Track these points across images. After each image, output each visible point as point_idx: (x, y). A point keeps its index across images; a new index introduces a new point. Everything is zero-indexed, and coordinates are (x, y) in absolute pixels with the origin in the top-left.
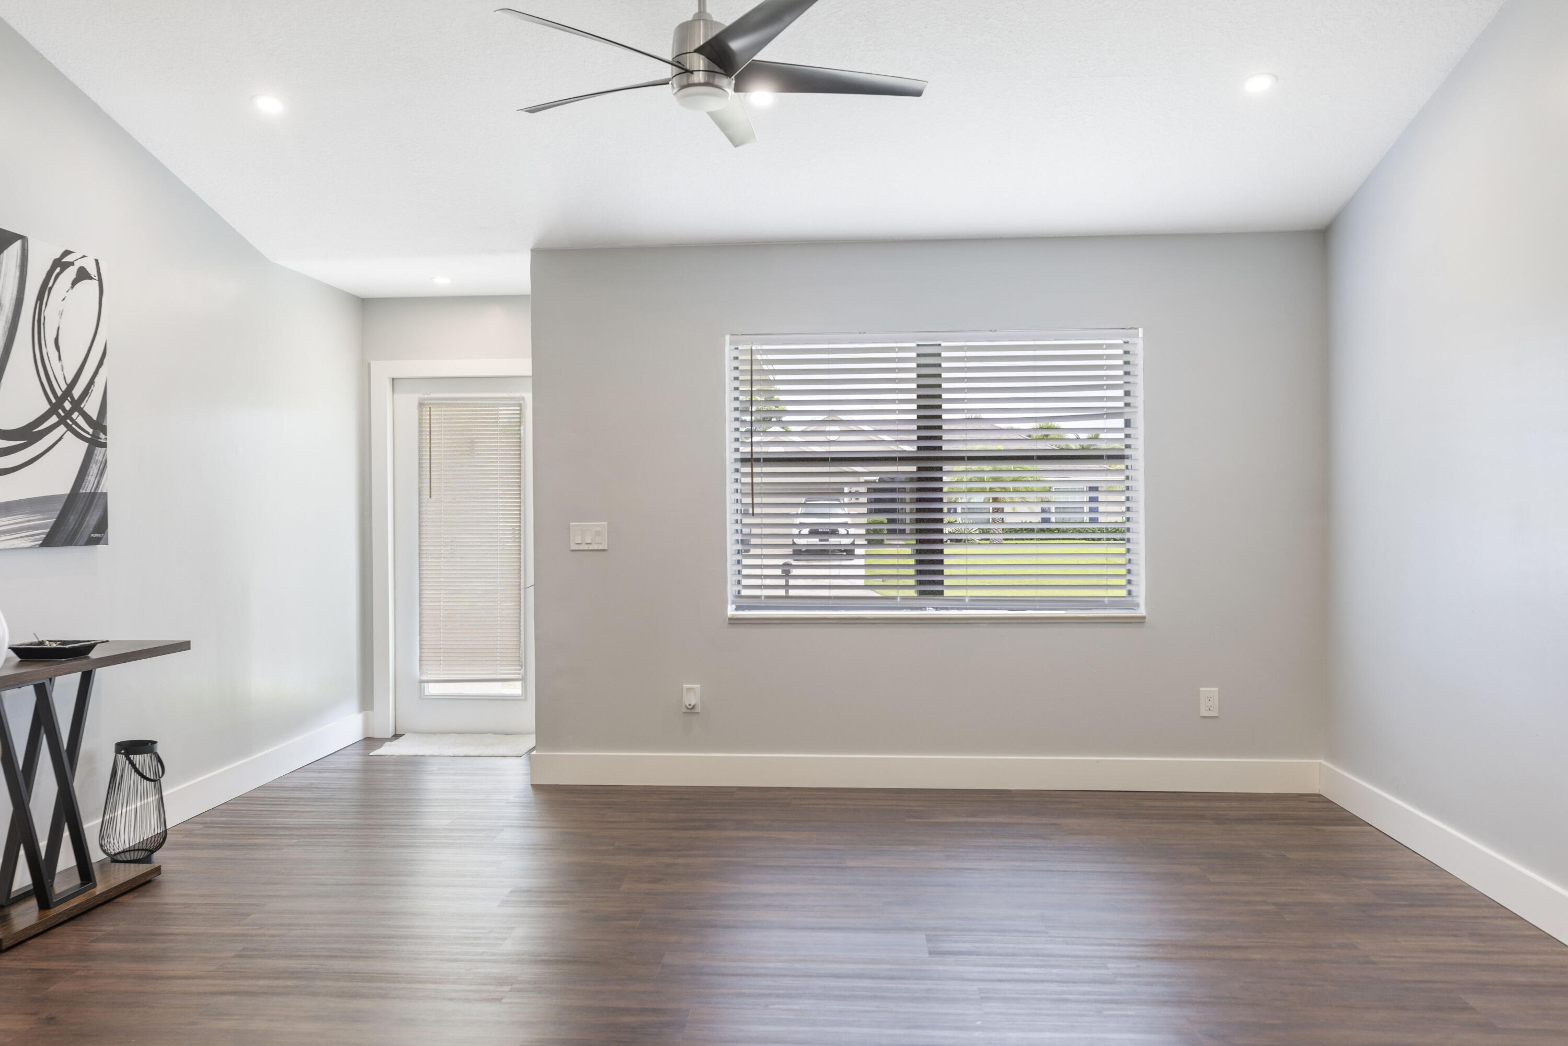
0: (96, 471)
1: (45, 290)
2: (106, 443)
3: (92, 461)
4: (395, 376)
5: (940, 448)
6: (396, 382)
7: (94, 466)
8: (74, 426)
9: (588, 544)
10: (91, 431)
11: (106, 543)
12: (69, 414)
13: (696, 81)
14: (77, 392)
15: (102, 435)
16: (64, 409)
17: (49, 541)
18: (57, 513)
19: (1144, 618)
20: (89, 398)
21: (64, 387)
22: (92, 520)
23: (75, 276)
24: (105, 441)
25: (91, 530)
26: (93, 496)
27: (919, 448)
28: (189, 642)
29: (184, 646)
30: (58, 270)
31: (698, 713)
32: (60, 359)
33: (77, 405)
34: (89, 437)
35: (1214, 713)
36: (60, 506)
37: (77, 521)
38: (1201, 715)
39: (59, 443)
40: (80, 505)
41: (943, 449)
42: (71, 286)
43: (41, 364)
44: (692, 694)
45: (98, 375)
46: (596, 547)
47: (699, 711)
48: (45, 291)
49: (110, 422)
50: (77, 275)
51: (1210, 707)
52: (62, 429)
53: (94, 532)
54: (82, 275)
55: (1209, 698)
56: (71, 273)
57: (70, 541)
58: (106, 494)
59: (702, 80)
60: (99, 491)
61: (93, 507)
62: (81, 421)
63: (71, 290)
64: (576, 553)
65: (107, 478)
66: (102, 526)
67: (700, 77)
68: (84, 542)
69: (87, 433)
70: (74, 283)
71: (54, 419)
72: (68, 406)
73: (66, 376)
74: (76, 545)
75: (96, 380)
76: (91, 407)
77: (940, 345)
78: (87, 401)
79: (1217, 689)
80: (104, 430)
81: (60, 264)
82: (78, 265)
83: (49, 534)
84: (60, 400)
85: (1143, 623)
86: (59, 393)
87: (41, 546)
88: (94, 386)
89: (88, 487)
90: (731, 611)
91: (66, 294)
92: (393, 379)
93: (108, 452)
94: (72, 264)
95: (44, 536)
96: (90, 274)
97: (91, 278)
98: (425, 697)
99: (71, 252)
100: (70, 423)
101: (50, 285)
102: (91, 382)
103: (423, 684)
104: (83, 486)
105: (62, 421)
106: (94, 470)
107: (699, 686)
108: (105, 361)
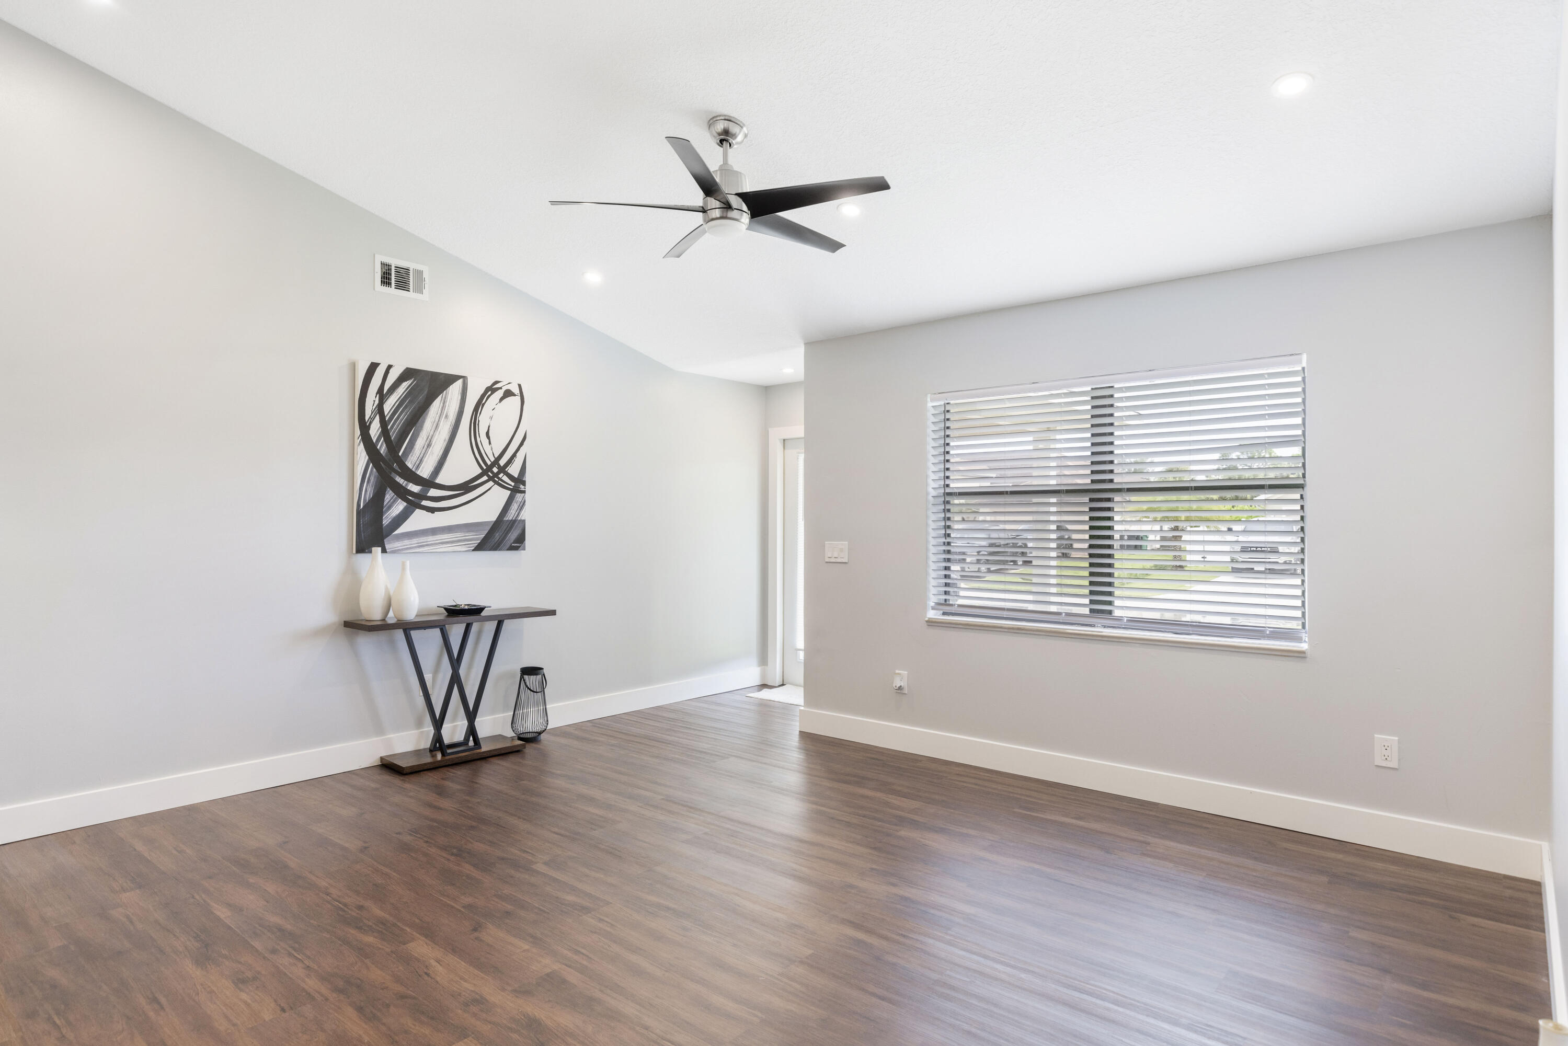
0: (516, 507)
1: (479, 405)
2: (525, 491)
3: (514, 501)
4: (785, 437)
5: (1111, 481)
6: (786, 441)
7: (515, 504)
8: (500, 481)
9: (835, 557)
10: (513, 484)
11: (524, 549)
12: (496, 475)
13: (714, 216)
14: (502, 462)
15: (522, 486)
16: (492, 472)
17: (480, 547)
18: (486, 532)
19: (1303, 652)
20: (512, 465)
21: (493, 459)
22: (513, 535)
23: (502, 395)
24: (524, 490)
25: (512, 541)
26: (513, 522)
27: (1093, 481)
28: (555, 611)
29: (552, 613)
30: (490, 393)
31: (905, 694)
32: (490, 443)
33: (503, 470)
34: (512, 487)
35: (1394, 764)
36: (488, 528)
37: (501, 536)
38: (1376, 764)
40: (504, 527)
41: (1115, 481)
42: (499, 400)
43: (476, 448)
44: (901, 679)
45: (519, 451)
46: (839, 560)
47: (906, 692)
49: (528, 478)
50: (504, 394)
51: (1386, 757)
52: (491, 483)
53: (513, 543)
54: (508, 394)
55: (1386, 747)
56: (500, 394)
57: (496, 547)
58: (524, 521)
59: (718, 216)
60: (519, 519)
61: (514, 528)
62: (505, 478)
63: (498, 404)
64: (829, 564)
65: (525, 511)
66: (521, 539)
67: (717, 213)
68: (507, 548)
69: (511, 485)
70: (501, 399)
71: (485, 478)
72: (495, 470)
73: (494, 452)
74: (500, 550)
75: (518, 454)
76: (514, 470)
77: (1112, 387)
78: (510, 467)
79: (1397, 738)
80: (524, 483)
81: (491, 389)
82: (504, 389)
83: (479, 544)
84: (490, 468)
85: (1305, 657)
86: (489, 463)
87: (473, 550)
88: (516, 457)
89: (511, 515)
90: (932, 614)
91: (495, 406)
92: (784, 440)
93: (526, 496)
94: (501, 388)
95: (476, 545)
96: (514, 393)
97: (515, 395)
98: (799, 661)
99: (499, 382)
100: (497, 480)
101: (484, 402)
102: (514, 456)
103: (798, 651)
104: (506, 516)
105: (490, 479)
106: (514, 507)
107: (906, 672)
108: (525, 443)
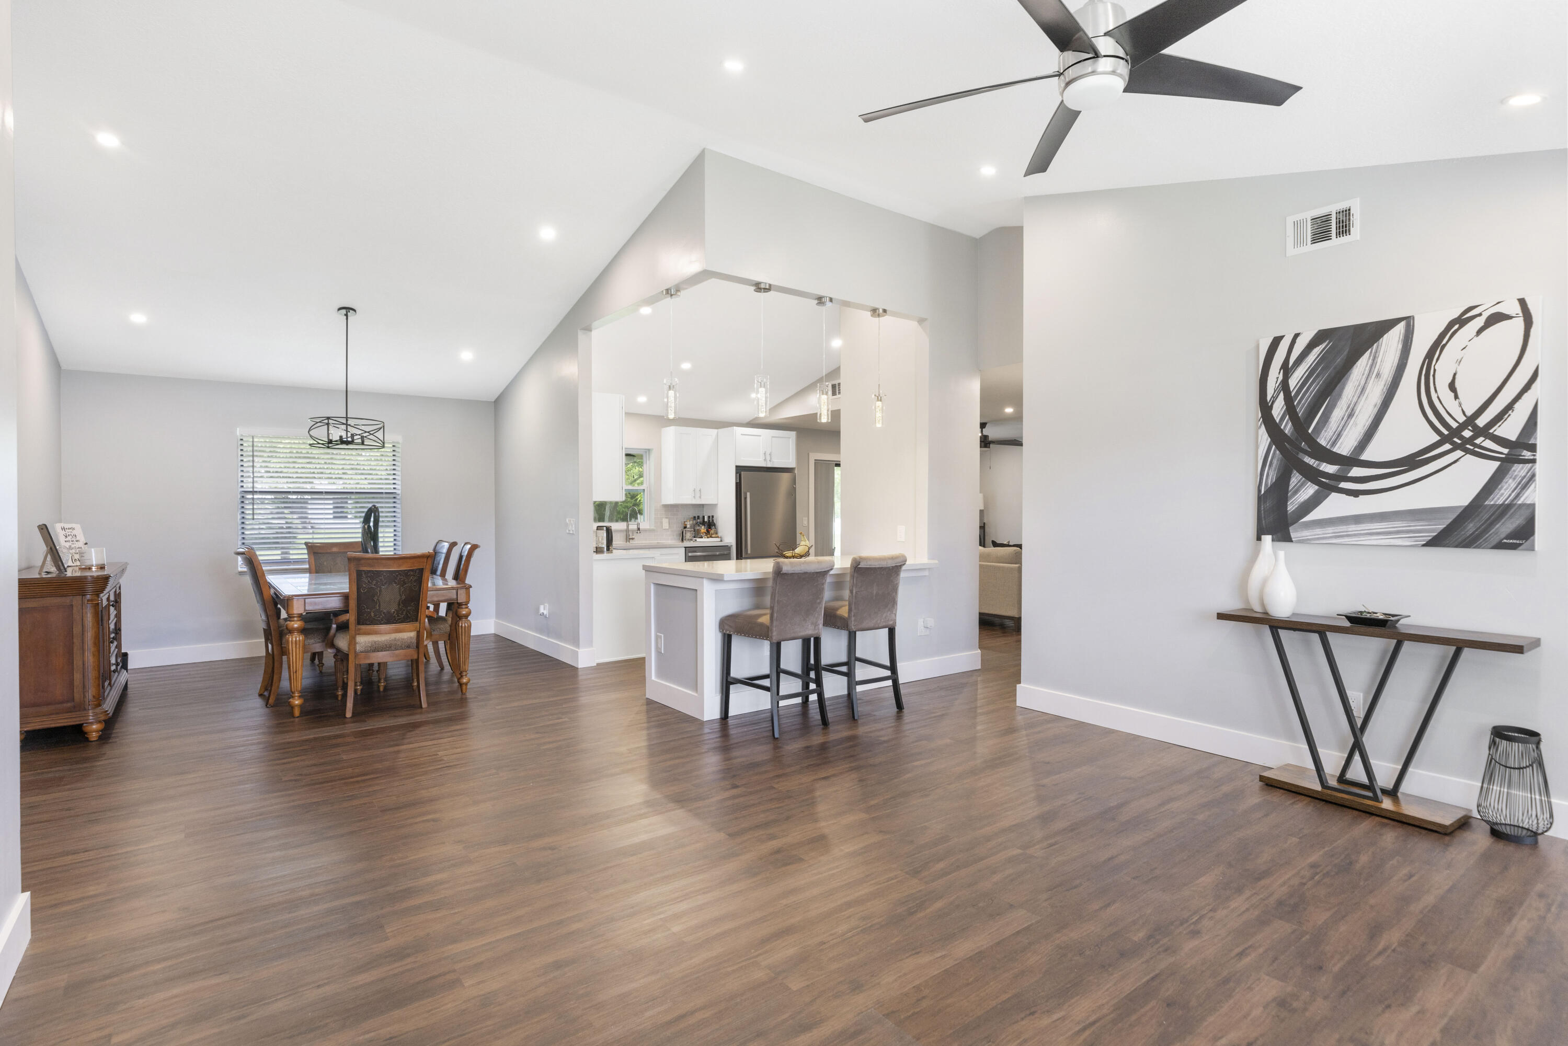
0: (1514, 486)
2: (1533, 461)
3: (1510, 476)
7: (1512, 481)
8: (1476, 449)
10: (1506, 451)
11: (1532, 548)
12: (1469, 440)
14: (1483, 420)
15: (1526, 454)
16: (1461, 438)
17: (1436, 542)
18: (1448, 521)
20: (1502, 423)
21: (1462, 419)
22: (1507, 527)
23: (1483, 324)
24: (1531, 459)
25: (1505, 537)
26: (1507, 508)
30: (1458, 326)
32: (1456, 397)
33: (1483, 432)
34: (1504, 456)
36: (1451, 517)
37: (1480, 528)
39: (1453, 465)
40: (1486, 515)
42: (1475, 334)
43: (1429, 407)
45: (1520, 401)
48: (1437, 349)
49: (1540, 440)
50: (1485, 323)
52: (1458, 454)
53: (1508, 539)
54: (1497, 319)
56: (1477, 323)
57: (1469, 544)
58: (1532, 505)
60: (1520, 503)
61: (1508, 517)
62: (1489, 444)
63: (1475, 338)
65: (1534, 491)
66: (1524, 533)
68: (1491, 546)
69: (1501, 453)
70: (1482, 331)
71: (1445, 447)
72: (1467, 434)
73: (1464, 410)
74: (1479, 548)
75: (1517, 406)
76: (1510, 429)
78: (1499, 426)
80: (1531, 449)
81: (1462, 320)
82: (1489, 313)
83: (1435, 538)
84: (1456, 432)
86: (1456, 425)
87: (1425, 546)
88: (1513, 410)
89: (1500, 499)
91: (1468, 343)
93: (1536, 468)
94: (1480, 315)
95: (1429, 539)
96: (1508, 315)
97: (1511, 318)
100: (1472, 448)
101: (1444, 342)
102: (1510, 407)
104: (1490, 499)
105: (1457, 447)
106: (1510, 485)
108: (1537, 384)
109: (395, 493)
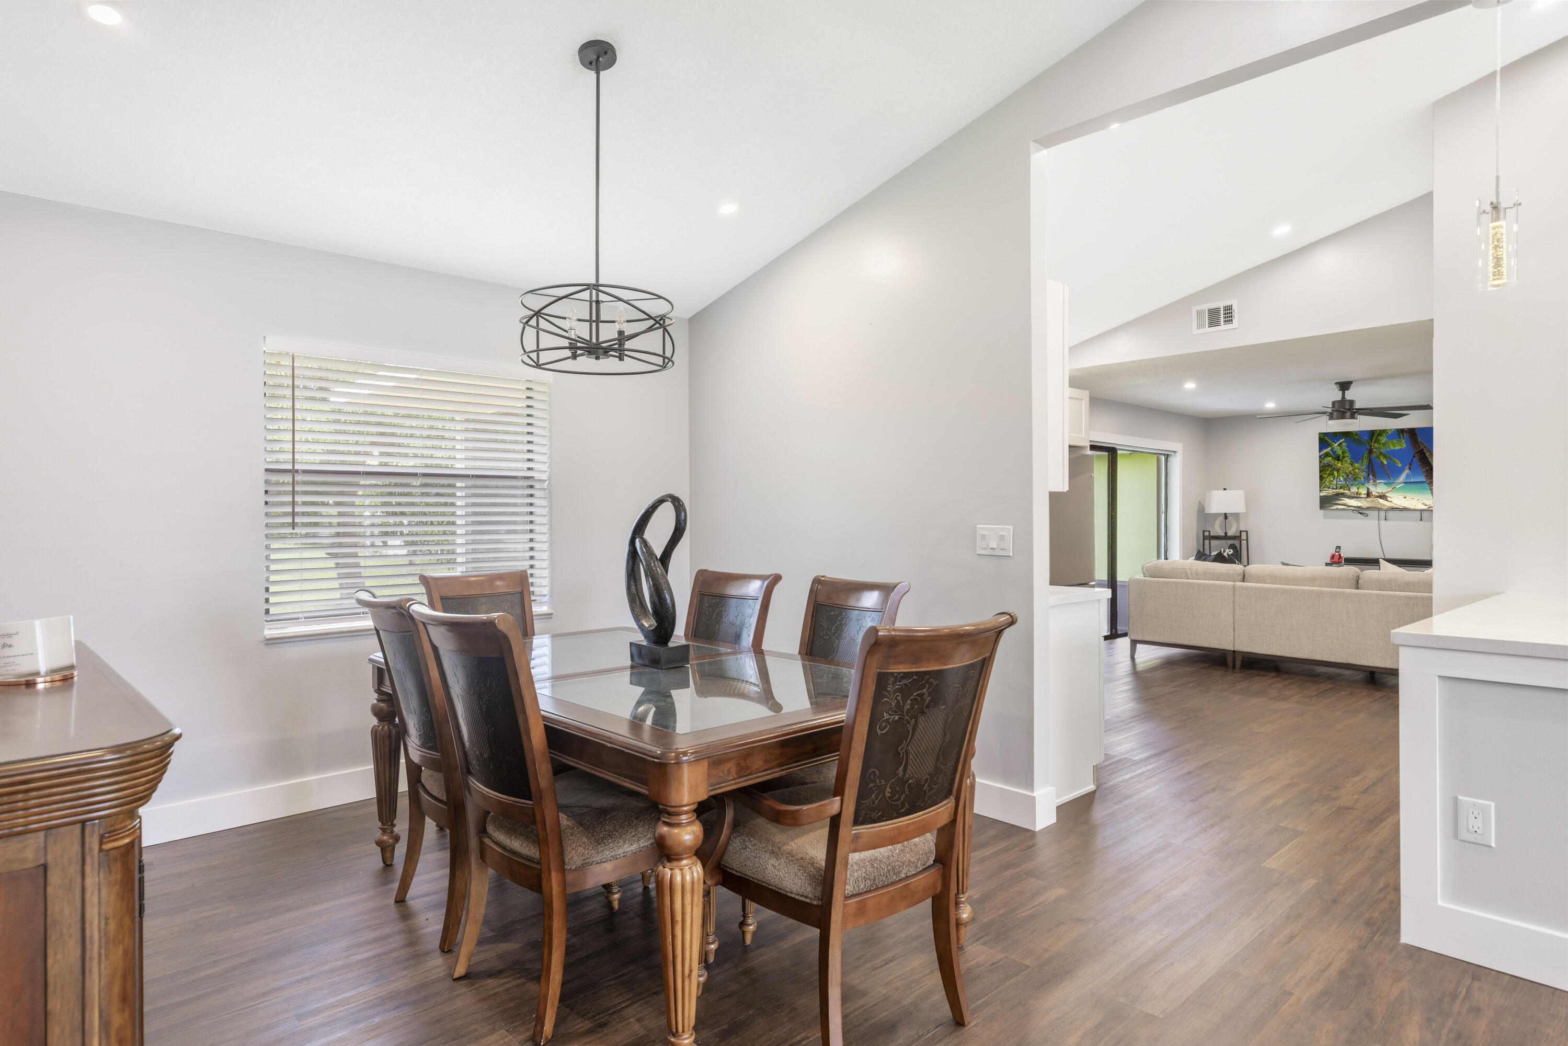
109: (532, 477)
